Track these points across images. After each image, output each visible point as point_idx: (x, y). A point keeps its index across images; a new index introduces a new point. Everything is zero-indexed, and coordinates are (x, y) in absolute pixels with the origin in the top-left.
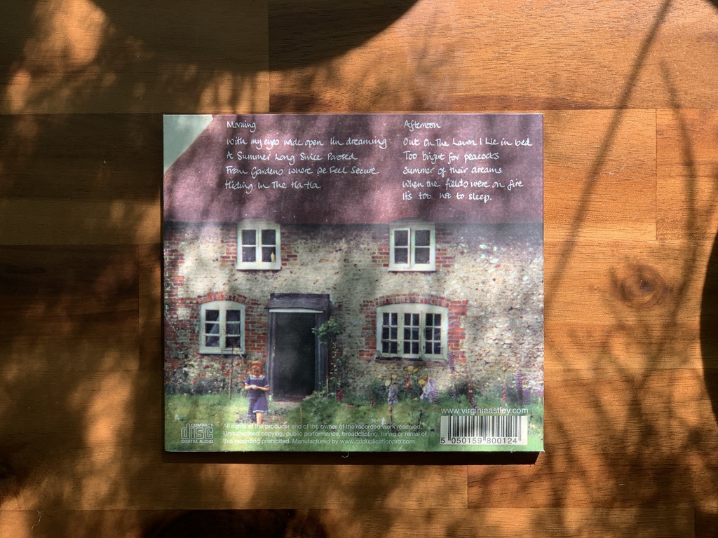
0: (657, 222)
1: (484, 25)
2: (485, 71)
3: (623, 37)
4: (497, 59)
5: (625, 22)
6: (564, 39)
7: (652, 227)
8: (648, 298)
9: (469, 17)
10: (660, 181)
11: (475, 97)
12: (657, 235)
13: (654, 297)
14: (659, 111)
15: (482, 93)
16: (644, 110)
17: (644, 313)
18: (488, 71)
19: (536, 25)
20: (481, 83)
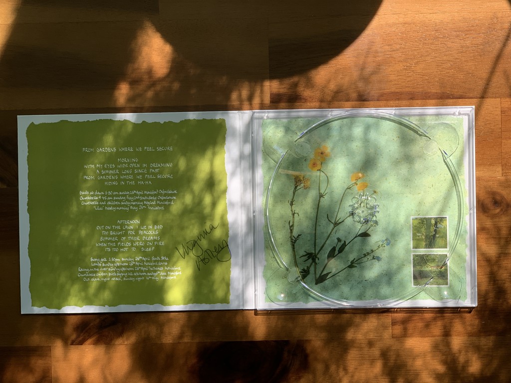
0: (502, 166)
1: (397, 50)
2: (398, 77)
3: (481, 56)
4: (406, 69)
5: (482, 47)
6: (445, 57)
7: (500, 169)
8: (498, 211)
9: (389, 45)
10: (504, 141)
11: (392, 93)
12: (502, 173)
13: (502, 210)
14: (503, 100)
15: (397, 90)
16: (493, 99)
17: (497, 220)
18: (400, 77)
19: (428, 50)
20: (396, 84)
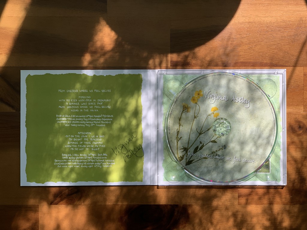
0: (304, 106)
1: (245, 38)
2: (245, 53)
3: (292, 42)
4: (249, 49)
5: (293, 37)
6: (272, 42)
7: (302, 108)
8: (301, 132)
9: (240, 35)
10: (305, 92)
11: (241, 62)
12: (304, 111)
13: (303, 132)
14: (305, 68)
15: (244, 61)
16: (300, 67)
17: (301, 137)
18: (246, 53)
19: (263, 38)
20: (243, 57)
